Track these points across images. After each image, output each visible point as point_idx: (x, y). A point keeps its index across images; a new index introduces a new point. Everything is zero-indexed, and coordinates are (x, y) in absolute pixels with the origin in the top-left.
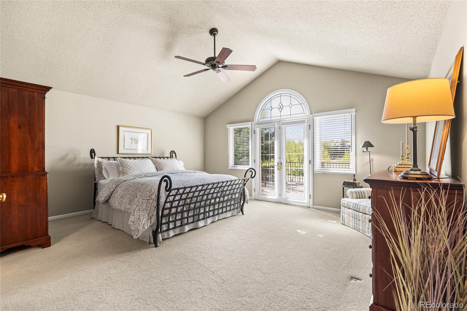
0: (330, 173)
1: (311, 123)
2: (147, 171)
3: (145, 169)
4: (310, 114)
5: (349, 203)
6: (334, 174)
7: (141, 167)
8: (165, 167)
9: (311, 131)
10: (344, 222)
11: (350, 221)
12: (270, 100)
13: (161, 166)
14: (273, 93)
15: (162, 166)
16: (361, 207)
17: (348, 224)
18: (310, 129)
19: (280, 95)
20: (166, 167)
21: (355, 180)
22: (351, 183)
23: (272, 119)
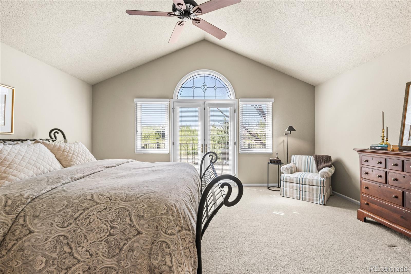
0: (253, 153)
1: (236, 107)
2: (48, 167)
3: (45, 164)
4: (235, 98)
5: (292, 178)
6: (257, 154)
7: (35, 160)
8: (75, 157)
9: (236, 115)
10: (286, 195)
11: (294, 193)
12: (192, 78)
13: (67, 155)
14: (195, 72)
15: (71, 155)
16: (307, 181)
17: (290, 196)
18: (235, 112)
19: (203, 75)
20: (78, 156)
21: (277, 158)
22: (276, 160)
23: (194, 98)
